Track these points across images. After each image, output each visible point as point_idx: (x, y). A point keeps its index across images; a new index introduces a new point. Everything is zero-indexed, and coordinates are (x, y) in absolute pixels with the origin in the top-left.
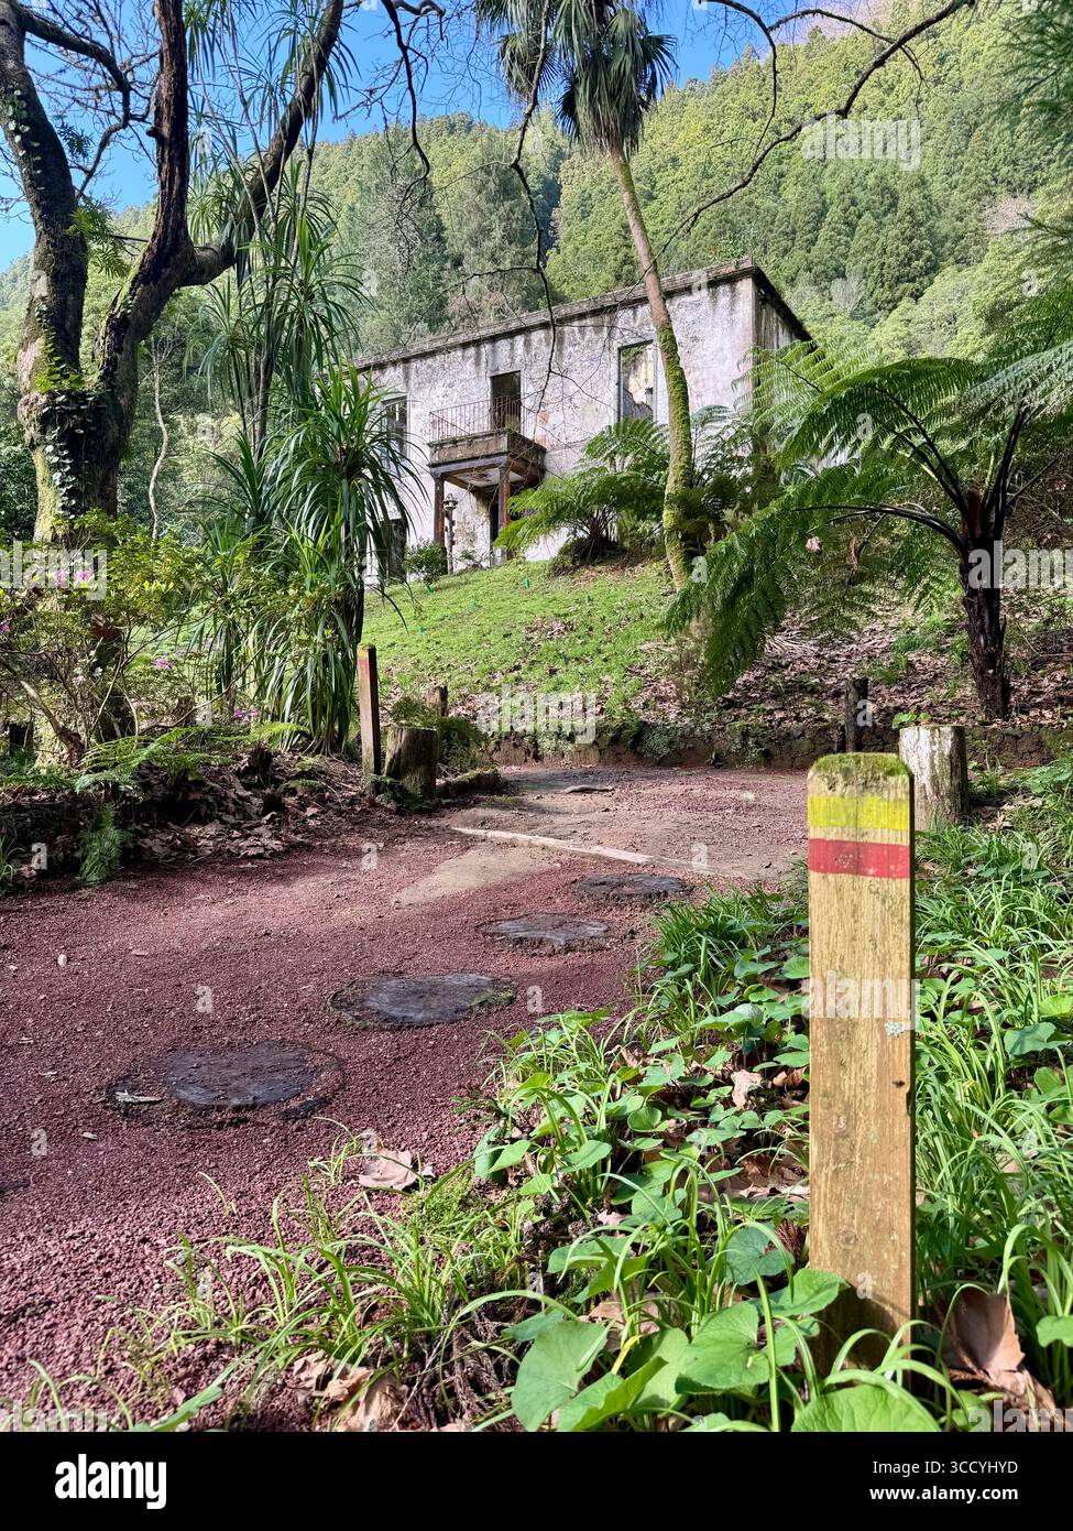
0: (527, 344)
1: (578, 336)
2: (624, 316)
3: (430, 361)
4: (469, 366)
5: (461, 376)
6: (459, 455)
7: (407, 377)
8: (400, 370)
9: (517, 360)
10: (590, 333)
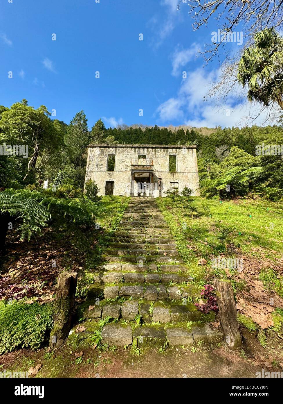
0: (148, 151)
1: (160, 151)
2: (170, 150)
3: (122, 149)
4: (133, 152)
5: (131, 153)
6: (140, 169)
7: (116, 151)
8: (114, 149)
9: (145, 153)
10: (162, 151)
